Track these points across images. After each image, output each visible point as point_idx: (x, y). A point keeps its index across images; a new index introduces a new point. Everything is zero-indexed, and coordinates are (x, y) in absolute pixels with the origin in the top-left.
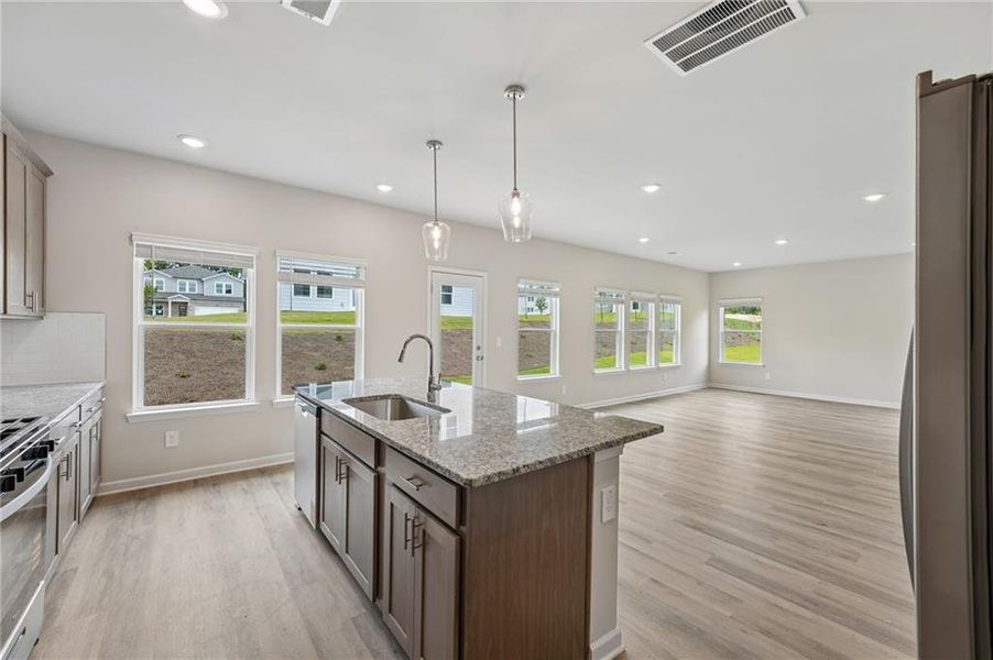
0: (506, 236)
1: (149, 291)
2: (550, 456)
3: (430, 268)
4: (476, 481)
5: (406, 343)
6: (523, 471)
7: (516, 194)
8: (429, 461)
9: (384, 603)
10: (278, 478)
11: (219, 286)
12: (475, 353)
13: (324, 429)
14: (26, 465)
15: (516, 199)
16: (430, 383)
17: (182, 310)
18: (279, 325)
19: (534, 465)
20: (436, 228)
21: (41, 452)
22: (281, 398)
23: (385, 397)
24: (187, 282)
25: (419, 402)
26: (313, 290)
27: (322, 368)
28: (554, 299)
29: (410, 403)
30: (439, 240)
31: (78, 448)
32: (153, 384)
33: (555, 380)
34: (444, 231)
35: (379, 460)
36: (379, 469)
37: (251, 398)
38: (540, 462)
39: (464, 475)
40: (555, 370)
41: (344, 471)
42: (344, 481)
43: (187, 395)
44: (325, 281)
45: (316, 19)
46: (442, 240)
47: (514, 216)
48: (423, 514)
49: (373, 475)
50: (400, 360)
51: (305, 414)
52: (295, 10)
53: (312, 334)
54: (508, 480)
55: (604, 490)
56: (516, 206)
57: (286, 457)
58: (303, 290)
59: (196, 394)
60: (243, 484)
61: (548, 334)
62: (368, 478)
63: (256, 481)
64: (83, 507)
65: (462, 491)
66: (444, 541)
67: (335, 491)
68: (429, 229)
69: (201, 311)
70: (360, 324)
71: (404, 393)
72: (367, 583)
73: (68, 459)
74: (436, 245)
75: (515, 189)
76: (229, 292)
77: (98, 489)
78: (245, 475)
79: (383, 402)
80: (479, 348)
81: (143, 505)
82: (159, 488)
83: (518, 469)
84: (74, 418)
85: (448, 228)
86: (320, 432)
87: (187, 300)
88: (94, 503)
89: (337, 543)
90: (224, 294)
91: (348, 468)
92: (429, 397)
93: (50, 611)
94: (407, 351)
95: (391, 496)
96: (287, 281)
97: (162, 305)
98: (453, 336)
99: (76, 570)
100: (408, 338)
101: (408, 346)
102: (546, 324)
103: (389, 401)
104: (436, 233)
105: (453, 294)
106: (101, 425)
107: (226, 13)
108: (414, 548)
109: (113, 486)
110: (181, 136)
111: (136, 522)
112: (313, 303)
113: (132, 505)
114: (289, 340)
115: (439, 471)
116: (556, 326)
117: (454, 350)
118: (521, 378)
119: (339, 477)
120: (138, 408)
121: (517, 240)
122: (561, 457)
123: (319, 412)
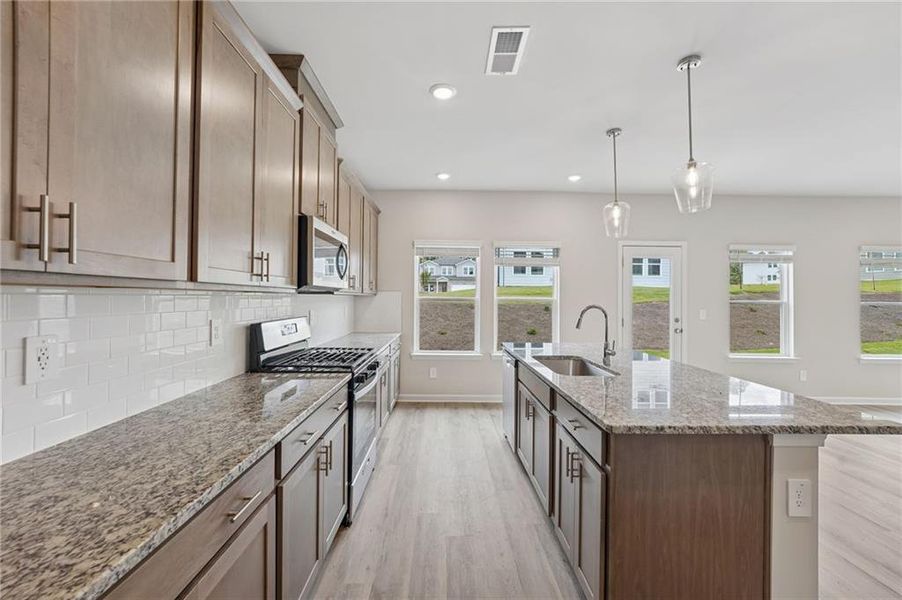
0: (680, 208)
1: (425, 277)
2: (704, 424)
3: (621, 243)
4: (616, 428)
5: (583, 313)
6: (668, 431)
7: (692, 163)
8: (583, 408)
9: (555, 519)
10: (494, 412)
11: (466, 269)
12: (672, 325)
13: (520, 378)
14: (368, 372)
15: (692, 169)
16: (605, 349)
17: (444, 287)
18: (495, 297)
19: (683, 429)
20: (616, 207)
21: (374, 367)
22: (496, 353)
23: (569, 358)
24: (447, 267)
25: (595, 364)
26: (528, 270)
27: (532, 333)
28: (785, 265)
29: (590, 365)
30: (619, 219)
31: (389, 369)
32: (427, 338)
33: (786, 363)
34: (624, 211)
35: (553, 405)
36: (553, 412)
37: (477, 352)
38: (690, 428)
39: (606, 422)
40: (788, 349)
41: (531, 411)
42: (531, 418)
43: (444, 347)
44: (537, 262)
45: (507, 73)
46: (622, 219)
47: (690, 186)
48: (581, 452)
49: (548, 415)
50: (578, 327)
51: (509, 364)
52: (494, 74)
53: (525, 305)
54: (649, 435)
55: (790, 480)
56: (692, 177)
57: (498, 398)
58: (521, 270)
59: (449, 346)
60: (471, 412)
61: (776, 308)
62: (545, 417)
63: (481, 412)
64: (392, 405)
65: (607, 435)
66: (595, 475)
67: (526, 425)
68: (611, 209)
69: (454, 288)
70: (556, 297)
71: (585, 357)
72: (546, 500)
73: (385, 374)
74: (616, 223)
75: (691, 159)
76: (471, 273)
77: (398, 398)
78: (474, 406)
79: (566, 361)
80: (677, 320)
81: (418, 411)
82: (426, 403)
83: (662, 428)
84: (388, 350)
85: (628, 206)
86: (517, 380)
87: (446, 280)
88: (396, 404)
89: (528, 466)
90: (468, 275)
91: (534, 409)
92: (604, 362)
93: (378, 456)
94: (583, 320)
95: (560, 434)
96: (510, 265)
97: (433, 284)
98: (659, 308)
99: (388, 440)
100: (585, 308)
101: (585, 314)
102: (774, 294)
103: (571, 362)
104: (616, 213)
105: (661, 265)
106: (399, 358)
107: (455, 91)
108: (573, 476)
109: (406, 397)
110: (437, 174)
111: (415, 420)
112: (529, 280)
113: (413, 410)
114: (503, 308)
115: (589, 416)
116: (788, 297)
117: (660, 323)
118: (733, 356)
119: (528, 416)
120: (416, 351)
121: (694, 211)
122: (718, 428)
123: (517, 364)
